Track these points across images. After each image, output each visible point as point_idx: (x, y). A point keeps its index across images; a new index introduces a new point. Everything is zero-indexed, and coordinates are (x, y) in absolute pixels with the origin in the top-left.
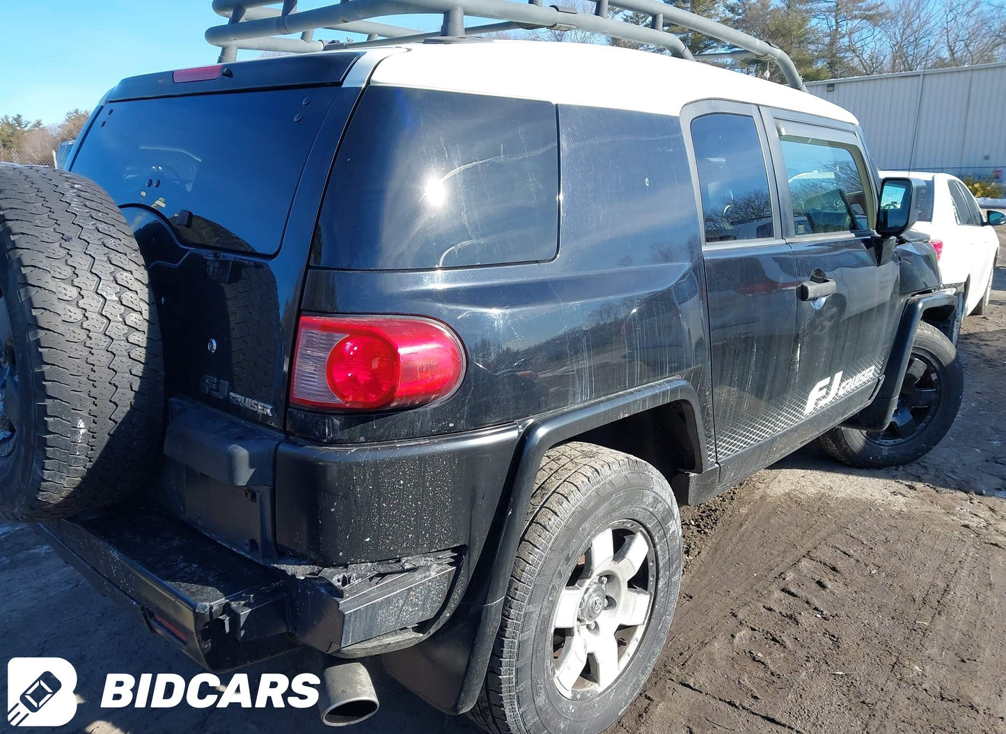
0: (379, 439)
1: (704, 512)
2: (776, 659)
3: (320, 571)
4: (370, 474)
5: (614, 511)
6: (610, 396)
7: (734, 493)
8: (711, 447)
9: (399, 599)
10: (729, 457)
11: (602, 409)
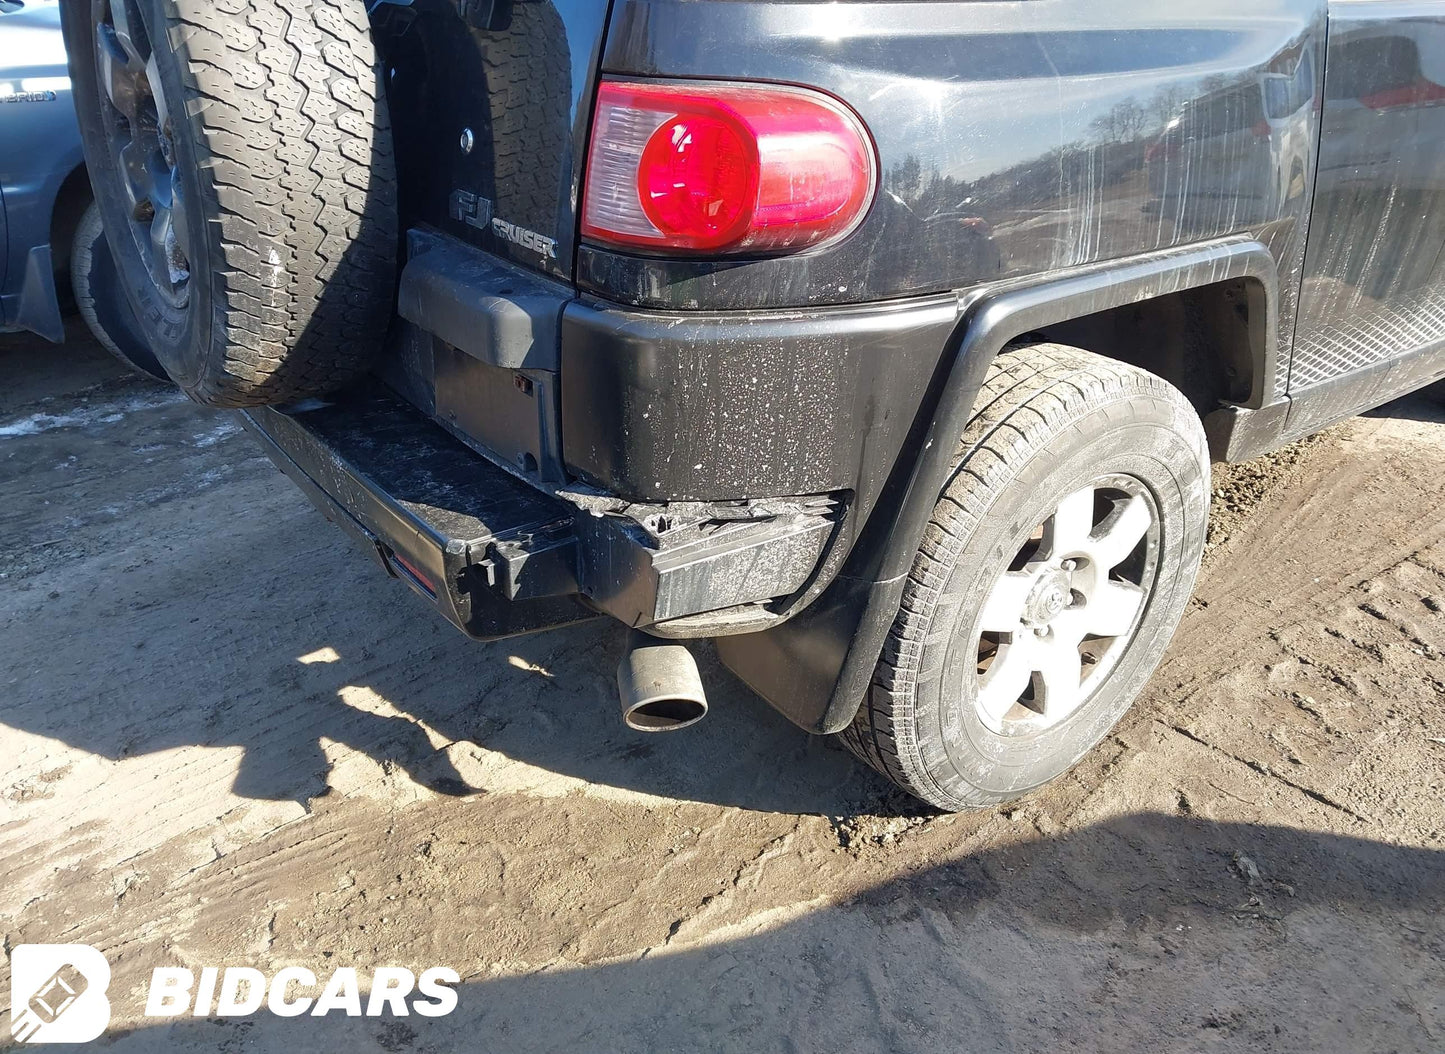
0: (721, 307)
1: (1241, 479)
2: (1336, 709)
3: (626, 508)
4: (704, 363)
5: (1103, 458)
6: (1124, 260)
7: (1296, 453)
8: (1282, 367)
9: (742, 560)
10: (1310, 387)
11: (1109, 280)
